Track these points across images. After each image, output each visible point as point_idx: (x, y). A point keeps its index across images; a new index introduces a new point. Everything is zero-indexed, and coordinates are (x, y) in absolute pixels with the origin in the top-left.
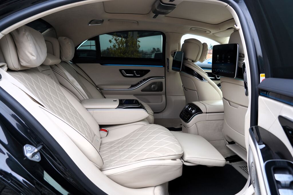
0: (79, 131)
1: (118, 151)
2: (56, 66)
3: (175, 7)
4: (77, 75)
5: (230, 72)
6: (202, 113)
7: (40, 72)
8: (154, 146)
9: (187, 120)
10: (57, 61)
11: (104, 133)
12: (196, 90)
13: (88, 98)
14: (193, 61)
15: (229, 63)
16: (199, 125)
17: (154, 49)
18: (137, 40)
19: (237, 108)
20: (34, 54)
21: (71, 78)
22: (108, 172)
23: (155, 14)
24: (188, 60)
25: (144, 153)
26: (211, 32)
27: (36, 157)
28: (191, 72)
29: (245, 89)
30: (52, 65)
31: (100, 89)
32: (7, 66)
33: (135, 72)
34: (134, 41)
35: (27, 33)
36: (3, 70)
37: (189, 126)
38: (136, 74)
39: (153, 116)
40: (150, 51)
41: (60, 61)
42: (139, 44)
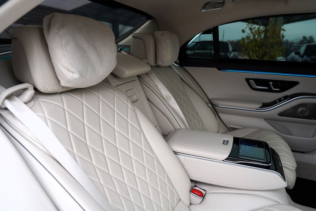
11: (196, 198)
17: (305, 38)
18: (281, 27)
21: (165, 92)
33: (270, 83)
34: (277, 29)
38: (272, 87)
40: (299, 41)
41: (148, 69)
42: (283, 34)
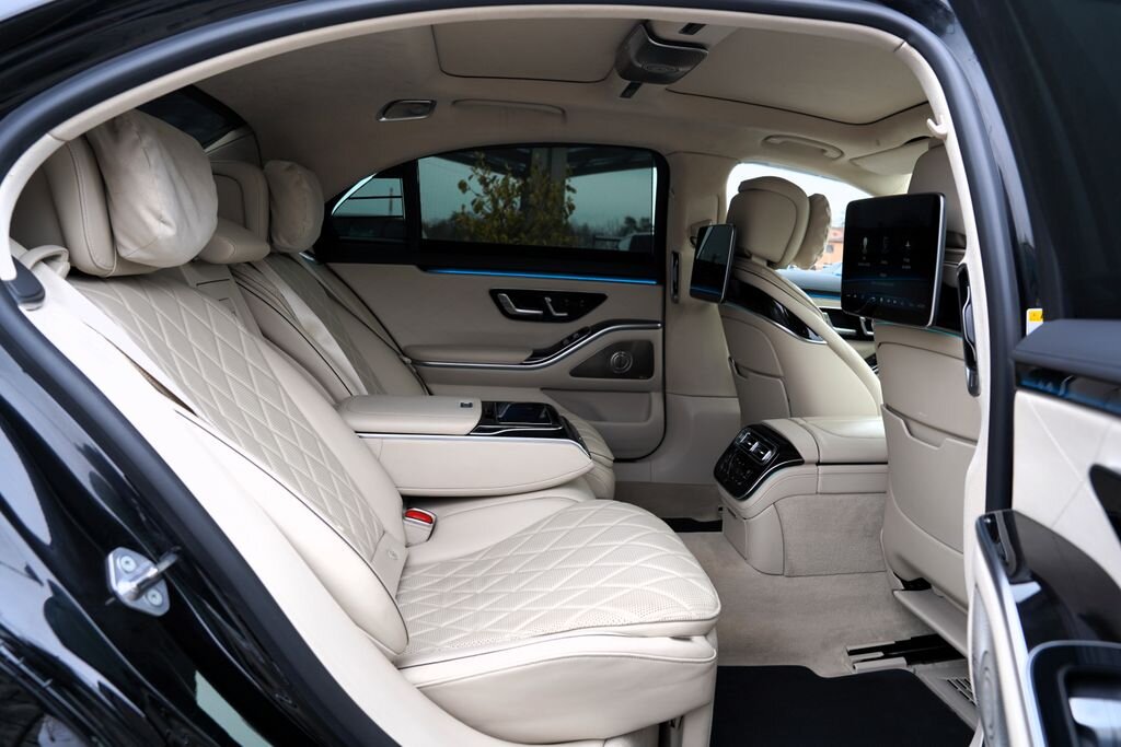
0: (326, 512)
1: (468, 596)
2: (254, 267)
3: (704, 55)
4: (331, 307)
5: (911, 305)
6: (800, 462)
7: (191, 288)
8: (607, 581)
9: (742, 490)
10: (256, 249)
11: (419, 528)
12: (781, 373)
13: (365, 392)
14: (772, 264)
15: (908, 267)
16: (787, 509)
17: (630, 221)
18: (564, 182)
19: (938, 446)
20: (168, 216)
21: (305, 315)
22: (422, 675)
23: (628, 83)
24: (754, 259)
25: (568, 607)
26: (842, 153)
27: (150, 597)
28: (764, 305)
29: (968, 370)
30: (238, 264)
31: (416, 362)
32: (71, 259)
33: (548, 300)
34: (554, 187)
35: (147, 141)
36: (55, 270)
37: (748, 515)
38: (552, 309)
39: (610, 472)
40: (615, 228)
41: (266, 249)
42: (569, 198)
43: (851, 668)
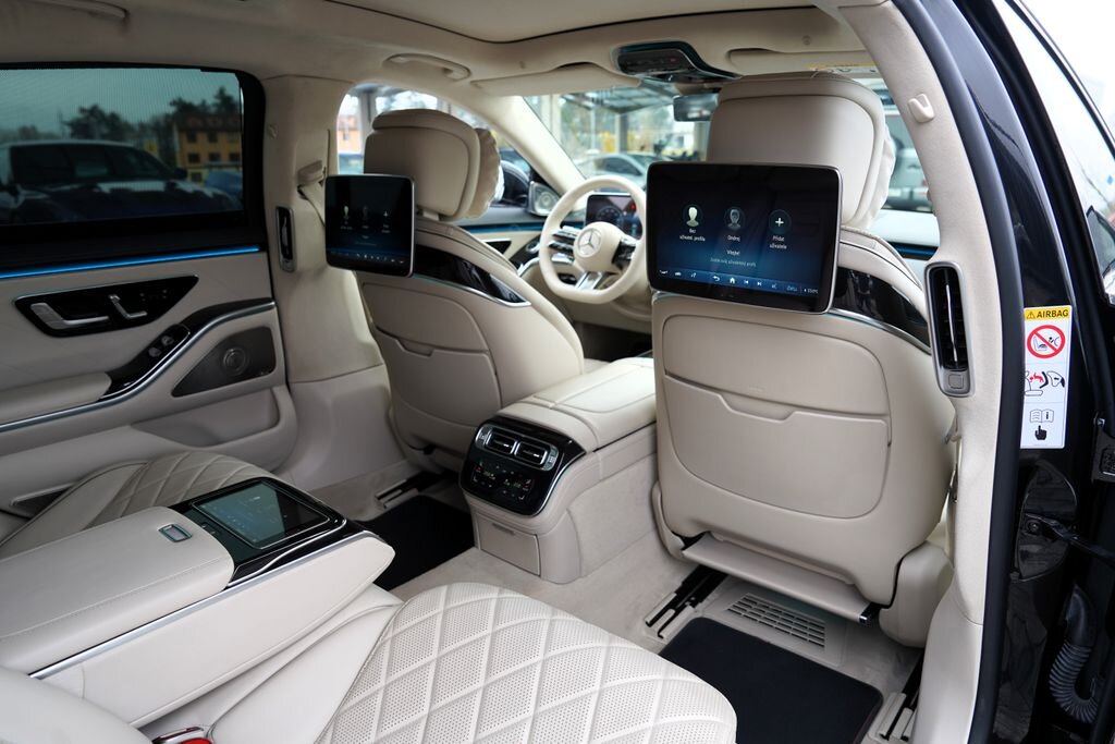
6: (583, 455)
9: (530, 505)
19: (780, 419)
38: (123, 311)
43: (658, 639)
